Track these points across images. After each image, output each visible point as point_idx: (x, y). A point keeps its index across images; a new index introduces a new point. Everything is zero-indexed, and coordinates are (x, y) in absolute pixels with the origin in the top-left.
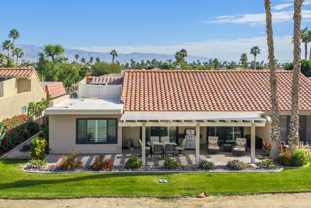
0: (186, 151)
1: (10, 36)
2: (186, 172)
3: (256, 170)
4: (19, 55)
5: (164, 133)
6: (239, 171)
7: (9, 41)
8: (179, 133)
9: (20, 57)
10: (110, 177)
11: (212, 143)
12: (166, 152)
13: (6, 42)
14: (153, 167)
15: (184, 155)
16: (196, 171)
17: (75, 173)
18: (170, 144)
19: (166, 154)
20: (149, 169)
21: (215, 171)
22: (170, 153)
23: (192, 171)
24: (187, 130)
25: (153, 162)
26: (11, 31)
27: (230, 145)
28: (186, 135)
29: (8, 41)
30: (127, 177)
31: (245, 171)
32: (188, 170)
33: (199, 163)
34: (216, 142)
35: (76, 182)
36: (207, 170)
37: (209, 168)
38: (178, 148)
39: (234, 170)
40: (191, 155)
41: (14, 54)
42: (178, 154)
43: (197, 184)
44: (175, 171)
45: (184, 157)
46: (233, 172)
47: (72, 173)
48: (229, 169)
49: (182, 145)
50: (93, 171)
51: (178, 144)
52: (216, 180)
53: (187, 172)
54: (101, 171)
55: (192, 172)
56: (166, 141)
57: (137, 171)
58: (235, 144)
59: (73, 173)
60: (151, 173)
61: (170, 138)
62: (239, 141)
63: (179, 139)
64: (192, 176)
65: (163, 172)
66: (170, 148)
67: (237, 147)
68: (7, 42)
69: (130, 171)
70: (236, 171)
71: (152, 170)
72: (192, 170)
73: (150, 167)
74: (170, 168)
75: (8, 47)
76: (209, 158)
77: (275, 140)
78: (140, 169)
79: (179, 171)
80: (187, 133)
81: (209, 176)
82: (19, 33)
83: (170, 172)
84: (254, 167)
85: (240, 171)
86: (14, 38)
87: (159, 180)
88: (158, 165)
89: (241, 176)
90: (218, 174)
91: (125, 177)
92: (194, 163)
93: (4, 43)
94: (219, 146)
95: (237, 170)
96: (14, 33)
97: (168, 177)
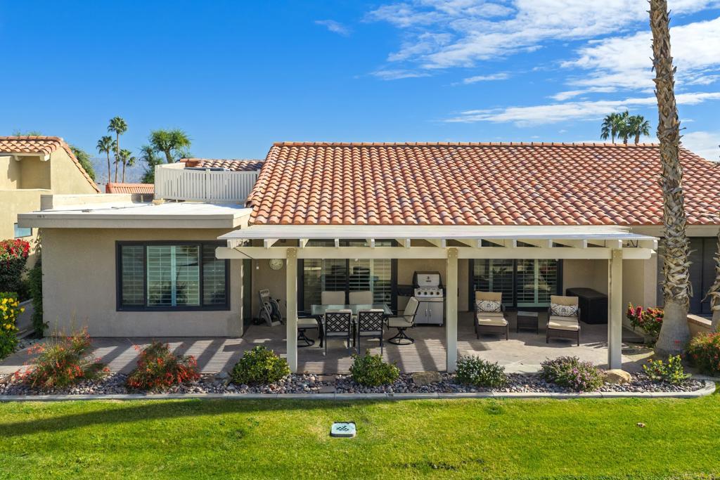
0: (417, 328)
1: (110, 128)
2: (418, 398)
3: (636, 391)
4: (127, 161)
5: (359, 283)
6: (583, 394)
7: (110, 138)
8: (399, 283)
9: (128, 164)
10: (172, 416)
11: (486, 309)
12: (362, 334)
13: (104, 139)
14: (320, 378)
15: (412, 340)
16: (450, 395)
17: (68, 400)
18: (372, 310)
19: (361, 338)
20: (303, 388)
21: (508, 394)
22: (374, 337)
23: (436, 394)
24: (418, 275)
25: (321, 364)
26: (112, 121)
27: (535, 314)
28: (418, 287)
29: (108, 136)
30: (226, 416)
31: (604, 394)
32: (423, 390)
33: (457, 369)
34: (496, 305)
35: (47, 436)
36: (482, 391)
37: (489, 384)
38: (393, 322)
39: (569, 391)
40: (430, 340)
41: (118, 160)
42: (396, 337)
43: (457, 442)
44: (384, 395)
45: (413, 347)
46: (566, 398)
47: (58, 400)
48: (551, 387)
49: (405, 314)
50: (129, 393)
51: (396, 311)
52: (520, 427)
53: (421, 398)
54: (151, 395)
55: (439, 398)
56: (363, 303)
57: (268, 392)
58: (549, 310)
59: (62, 400)
60: (309, 400)
61: (375, 297)
62: (558, 304)
63: (400, 298)
64: (439, 413)
65: (346, 395)
66: (371, 322)
67: (554, 321)
68: (106, 140)
69: (244, 393)
70: (575, 394)
71: (315, 388)
72: (438, 391)
73: (310, 380)
74: (369, 384)
75: (108, 147)
76: (482, 348)
77: (675, 299)
78: (274, 386)
79: (396, 395)
80: (419, 284)
81: (494, 410)
82: (125, 123)
83: (369, 396)
84: (624, 381)
85: (587, 394)
86: (118, 132)
87: (329, 428)
88: (335, 373)
89: (596, 413)
90: (521, 404)
91: (220, 417)
92: (441, 366)
93: (100, 141)
94: (505, 316)
95: (578, 391)
96: (118, 124)
97: (359, 416)
